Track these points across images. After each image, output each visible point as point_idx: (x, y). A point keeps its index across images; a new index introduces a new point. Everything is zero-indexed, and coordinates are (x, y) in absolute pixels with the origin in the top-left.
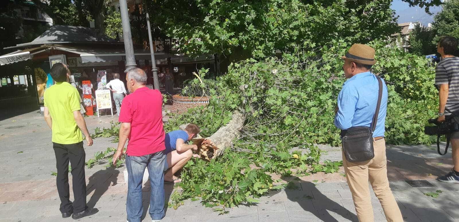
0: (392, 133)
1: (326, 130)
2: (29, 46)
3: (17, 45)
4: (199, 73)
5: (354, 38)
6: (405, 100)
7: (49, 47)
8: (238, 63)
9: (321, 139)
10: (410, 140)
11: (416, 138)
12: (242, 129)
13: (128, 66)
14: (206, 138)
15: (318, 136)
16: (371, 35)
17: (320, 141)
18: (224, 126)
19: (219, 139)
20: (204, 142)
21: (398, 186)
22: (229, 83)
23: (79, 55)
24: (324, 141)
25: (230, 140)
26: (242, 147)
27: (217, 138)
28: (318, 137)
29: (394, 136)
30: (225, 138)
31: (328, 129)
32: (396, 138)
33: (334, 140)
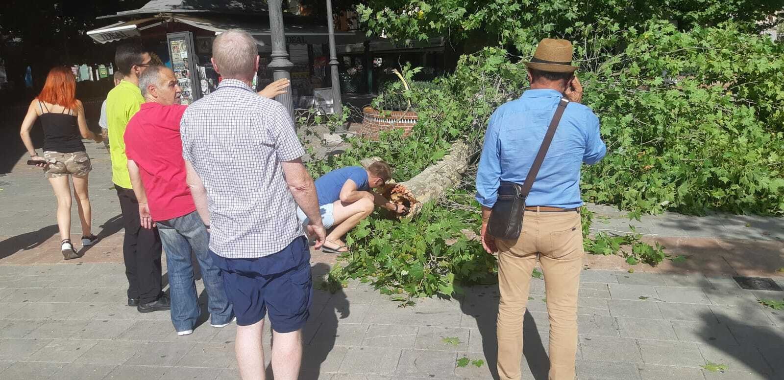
0: (733, 193)
1: (612, 180)
2: (135, 15)
3: (118, 13)
4: (403, 71)
5: (704, 14)
6: (773, 134)
7: (168, 18)
8: (475, 56)
9: (601, 196)
10: (764, 207)
11: (776, 204)
12: (466, 171)
13: (274, 57)
14: (398, 184)
15: (598, 190)
16: (736, 10)
17: (600, 200)
18: (434, 164)
19: (422, 186)
20: (395, 189)
21: (718, 285)
22: (456, 90)
23: (214, 33)
24: (608, 200)
25: (441, 188)
26: (460, 201)
27: (418, 185)
28: (598, 192)
29: (736, 197)
30: (433, 185)
31: (616, 180)
32: (738, 202)
33: (625, 199)
